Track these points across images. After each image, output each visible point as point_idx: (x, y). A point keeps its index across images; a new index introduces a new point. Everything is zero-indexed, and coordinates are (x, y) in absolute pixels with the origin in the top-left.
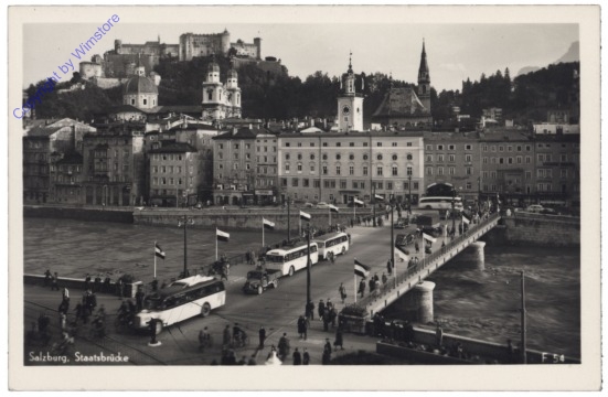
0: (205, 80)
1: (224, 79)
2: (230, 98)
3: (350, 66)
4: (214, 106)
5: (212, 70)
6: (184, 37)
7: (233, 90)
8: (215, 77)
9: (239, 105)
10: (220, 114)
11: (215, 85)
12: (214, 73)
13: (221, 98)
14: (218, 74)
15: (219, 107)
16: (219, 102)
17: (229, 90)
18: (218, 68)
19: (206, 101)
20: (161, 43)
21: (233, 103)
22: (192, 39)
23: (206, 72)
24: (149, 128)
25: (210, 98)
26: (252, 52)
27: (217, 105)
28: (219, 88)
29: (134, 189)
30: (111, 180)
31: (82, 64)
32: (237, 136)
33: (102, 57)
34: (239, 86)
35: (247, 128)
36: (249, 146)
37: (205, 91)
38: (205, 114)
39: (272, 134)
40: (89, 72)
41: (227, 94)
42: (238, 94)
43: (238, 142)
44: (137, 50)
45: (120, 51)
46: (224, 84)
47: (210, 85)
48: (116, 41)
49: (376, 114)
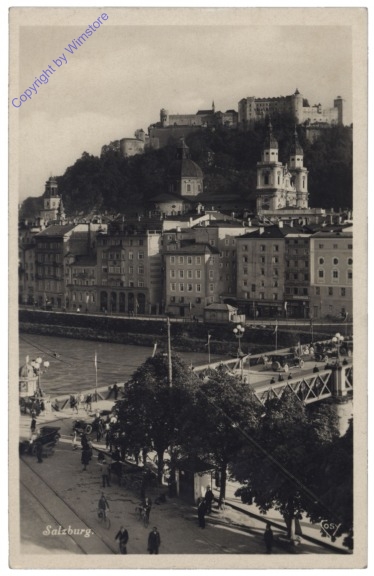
0: (260, 159)
1: (285, 158)
2: (293, 181)
4: (271, 193)
5: (268, 147)
6: (244, 103)
7: (298, 171)
8: (273, 156)
9: (304, 190)
10: (279, 202)
11: (273, 166)
12: (272, 151)
13: (281, 181)
14: (276, 151)
15: (278, 194)
16: (276, 186)
17: (292, 171)
18: (276, 143)
19: (260, 186)
20: (216, 110)
21: (297, 187)
22: (254, 105)
23: (262, 150)
24: (168, 225)
25: (267, 182)
26: (329, 117)
27: (275, 190)
28: (278, 169)
29: (151, 296)
30: (125, 285)
31: (123, 141)
32: (264, 236)
33: (146, 132)
34: (304, 166)
35: (276, 226)
36: (277, 248)
37: (260, 173)
38: (260, 203)
39: (307, 233)
40: (131, 151)
41: (289, 176)
42: (304, 175)
43: (265, 242)
44: (186, 122)
45: (167, 123)
46: (284, 164)
47: (266, 166)
48: (162, 111)
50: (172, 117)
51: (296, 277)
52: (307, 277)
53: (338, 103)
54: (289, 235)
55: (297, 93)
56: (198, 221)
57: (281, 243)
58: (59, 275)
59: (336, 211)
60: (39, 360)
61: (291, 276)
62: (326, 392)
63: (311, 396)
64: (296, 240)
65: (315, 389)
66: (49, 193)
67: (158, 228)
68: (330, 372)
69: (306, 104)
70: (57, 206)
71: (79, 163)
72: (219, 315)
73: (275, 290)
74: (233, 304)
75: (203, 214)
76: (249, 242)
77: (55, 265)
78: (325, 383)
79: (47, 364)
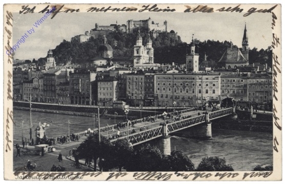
0: (135, 44)
1: (145, 44)
2: (148, 53)
4: (139, 57)
5: (138, 39)
6: (129, 22)
7: (150, 49)
8: (140, 43)
9: (153, 56)
10: (142, 61)
11: (140, 47)
12: (139, 41)
13: (143, 53)
14: (141, 41)
15: (142, 58)
16: (141, 54)
17: (147, 49)
18: (141, 38)
19: (135, 54)
21: (149, 55)
22: (133, 23)
23: (136, 40)
24: (98, 69)
25: (138, 53)
26: (162, 29)
27: (141, 56)
28: (142, 48)
30: (81, 94)
31: (80, 36)
32: (137, 74)
33: (89, 32)
34: (153, 47)
35: (141, 70)
36: (142, 78)
37: (135, 49)
38: (135, 61)
39: (153, 73)
40: (84, 39)
41: (146, 51)
42: (152, 51)
43: (137, 77)
44: (106, 29)
45: (98, 29)
46: (144, 46)
47: (137, 47)
48: (96, 24)
49: (220, 61)
50: (100, 27)
51: (149, 90)
52: (153, 90)
53: (165, 23)
54: (146, 74)
55: (150, 19)
56: (111, 68)
57: (143, 77)
58: (53, 89)
59: (165, 65)
60: (45, 124)
61: (147, 89)
62: (160, 134)
63: (154, 136)
64: (149, 76)
65: (156, 133)
66: (49, 56)
67: (95, 71)
68: (162, 126)
69: (153, 23)
70: (52, 62)
71: (62, 44)
72: (119, 105)
73: (141, 95)
74: (124, 101)
75: (113, 65)
76: (131, 77)
77: (52, 85)
78: (160, 131)
79: (48, 125)
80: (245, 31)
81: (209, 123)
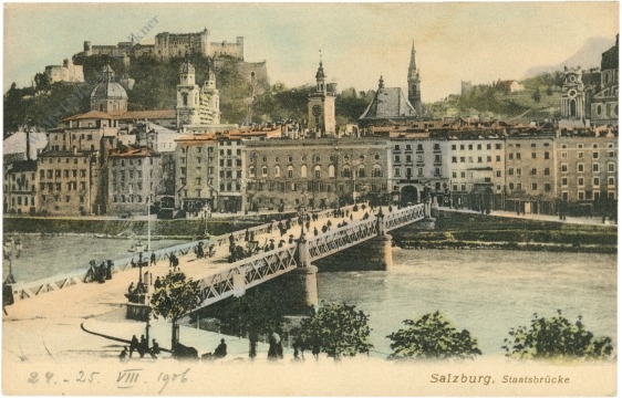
0: (179, 83)
1: (200, 83)
3: (321, 64)
4: (190, 112)
5: (186, 72)
6: (160, 37)
7: (211, 93)
8: (191, 80)
9: (217, 110)
11: (192, 88)
12: (189, 75)
13: (197, 102)
14: (193, 75)
15: (195, 112)
16: (193, 106)
17: (206, 94)
18: (193, 69)
19: (180, 105)
21: (211, 106)
22: (168, 39)
25: (185, 102)
26: (233, 52)
27: (193, 109)
28: (194, 91)
31: (49, 67)
33: (71, 60)
34: (217, 88)
36: (212, 149)
37: (179, 94)
42: (216, 98)
44: (105, 52)
45: (90, 53)
46: (201, 87)
47: (184, 88)
48: (86, 43)
49: (362, 117)
50: (94, 47)
51: (229, 174)
52: (239, 174)
55: (205, 30)
57: (215, 144)
61: (226, 174)
62: (293, 263)
63: (282, 268)
64: (229, 142)
65: (284, 260)
73: (211, 187)
76: (186, 145)
78: (292, 255)
80: (413, 53)
81: (385, 239)
